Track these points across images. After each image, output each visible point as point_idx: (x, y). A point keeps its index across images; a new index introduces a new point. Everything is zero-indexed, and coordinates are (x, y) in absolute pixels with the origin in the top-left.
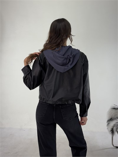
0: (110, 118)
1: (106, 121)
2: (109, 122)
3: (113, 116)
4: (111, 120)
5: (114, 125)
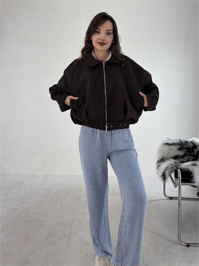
0: (161, 158)
1: (156, 163)
2: (159, 164)
3: (165, 155)
4: (162, 160)
5: (167, 167)
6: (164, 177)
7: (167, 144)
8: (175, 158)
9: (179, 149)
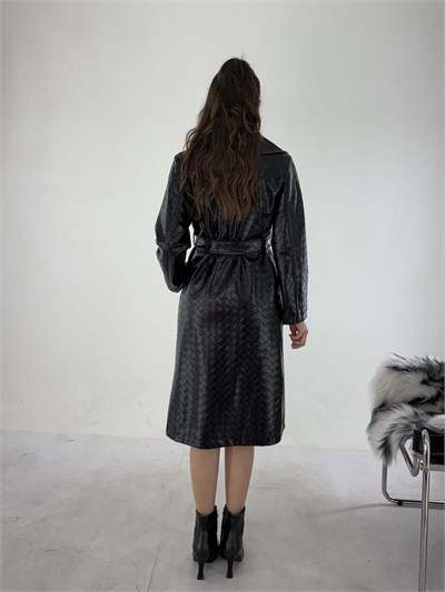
0: (380, 403)
2: (375, 416)
4: (382, 408)
5: (394, 426)
6: (386, 449)
7: (396, 368)
8: (415, 402)
9: (424, 382)
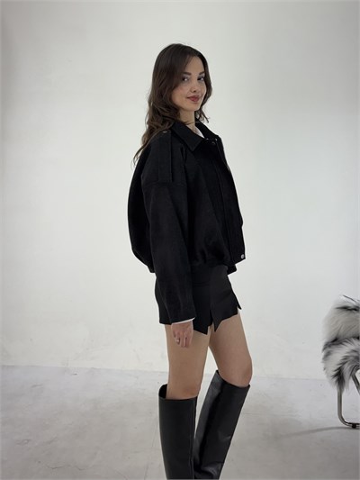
0: (333, 338)
1: (322, 348)
2: (329, 349)
3: (342, 331)
4: (335, 342)
5: (346, 358)
6: (340, 378)
7: (345, 308)
